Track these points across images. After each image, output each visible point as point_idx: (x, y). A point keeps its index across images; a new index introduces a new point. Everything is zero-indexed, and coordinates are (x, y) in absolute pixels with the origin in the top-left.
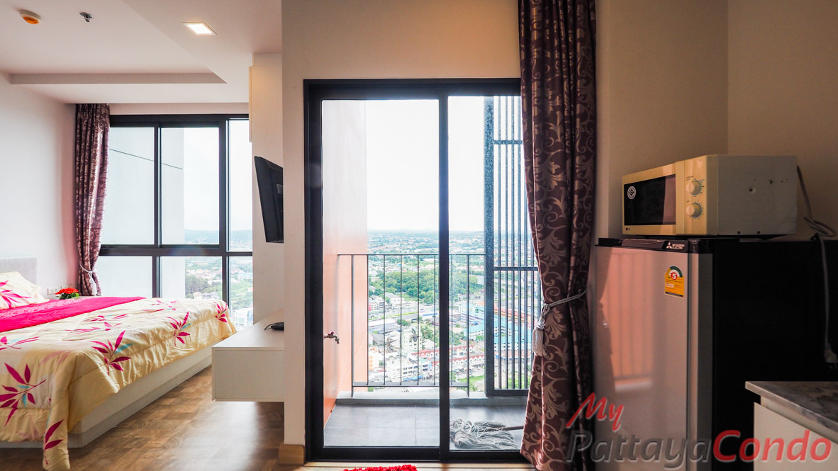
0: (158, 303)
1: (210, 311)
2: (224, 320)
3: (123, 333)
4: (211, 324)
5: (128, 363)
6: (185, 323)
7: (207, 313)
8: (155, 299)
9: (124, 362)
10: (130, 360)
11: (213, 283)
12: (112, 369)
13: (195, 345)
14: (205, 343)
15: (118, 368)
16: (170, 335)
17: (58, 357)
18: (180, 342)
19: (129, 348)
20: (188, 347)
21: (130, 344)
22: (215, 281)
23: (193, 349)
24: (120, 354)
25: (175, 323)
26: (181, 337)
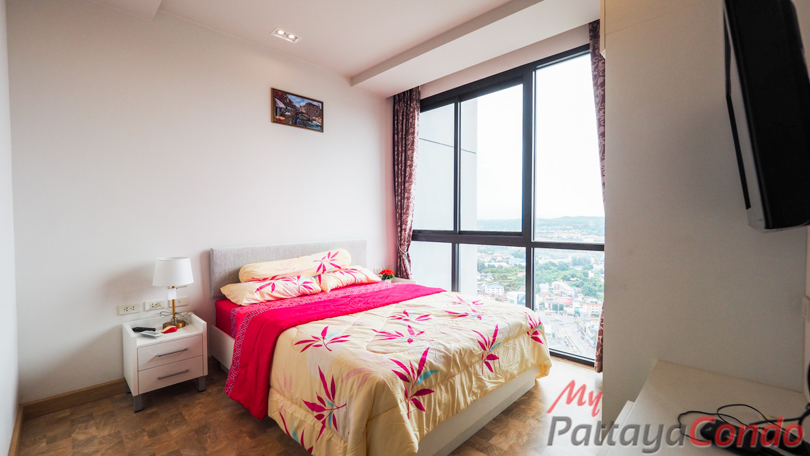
0: (458, 301)
1: (521, 325)
2: (537, 340)
3: (425, 353)
4: (522, 343)
5: (431, 396)
6: (494, 340)
7: (518, 329)
8: (455, 294)
9: (426, 397)
10: (432, 394)
11: (489, 265)
12: (413, 408)
13: (504, 373)
14: (515, 372)
15: (419, 406)
16: (477, 359)
17: (358, 378)
18: (488, 370)
19: (432, 377)
20: (497, 378)
21: (435, 370)
22: (490, 264)
23: (502, 381)
24: (422, 385)
25: (483, 342)
26: (490, 362)
